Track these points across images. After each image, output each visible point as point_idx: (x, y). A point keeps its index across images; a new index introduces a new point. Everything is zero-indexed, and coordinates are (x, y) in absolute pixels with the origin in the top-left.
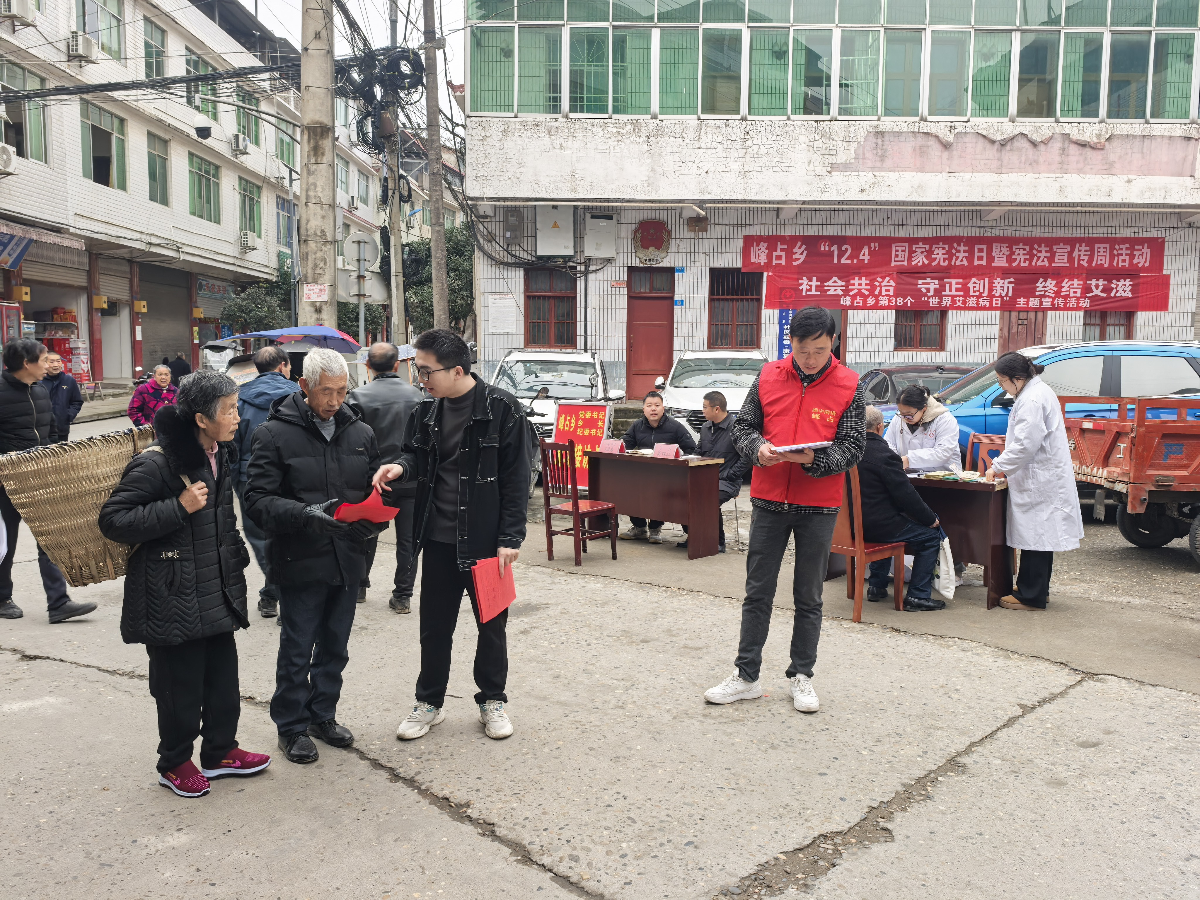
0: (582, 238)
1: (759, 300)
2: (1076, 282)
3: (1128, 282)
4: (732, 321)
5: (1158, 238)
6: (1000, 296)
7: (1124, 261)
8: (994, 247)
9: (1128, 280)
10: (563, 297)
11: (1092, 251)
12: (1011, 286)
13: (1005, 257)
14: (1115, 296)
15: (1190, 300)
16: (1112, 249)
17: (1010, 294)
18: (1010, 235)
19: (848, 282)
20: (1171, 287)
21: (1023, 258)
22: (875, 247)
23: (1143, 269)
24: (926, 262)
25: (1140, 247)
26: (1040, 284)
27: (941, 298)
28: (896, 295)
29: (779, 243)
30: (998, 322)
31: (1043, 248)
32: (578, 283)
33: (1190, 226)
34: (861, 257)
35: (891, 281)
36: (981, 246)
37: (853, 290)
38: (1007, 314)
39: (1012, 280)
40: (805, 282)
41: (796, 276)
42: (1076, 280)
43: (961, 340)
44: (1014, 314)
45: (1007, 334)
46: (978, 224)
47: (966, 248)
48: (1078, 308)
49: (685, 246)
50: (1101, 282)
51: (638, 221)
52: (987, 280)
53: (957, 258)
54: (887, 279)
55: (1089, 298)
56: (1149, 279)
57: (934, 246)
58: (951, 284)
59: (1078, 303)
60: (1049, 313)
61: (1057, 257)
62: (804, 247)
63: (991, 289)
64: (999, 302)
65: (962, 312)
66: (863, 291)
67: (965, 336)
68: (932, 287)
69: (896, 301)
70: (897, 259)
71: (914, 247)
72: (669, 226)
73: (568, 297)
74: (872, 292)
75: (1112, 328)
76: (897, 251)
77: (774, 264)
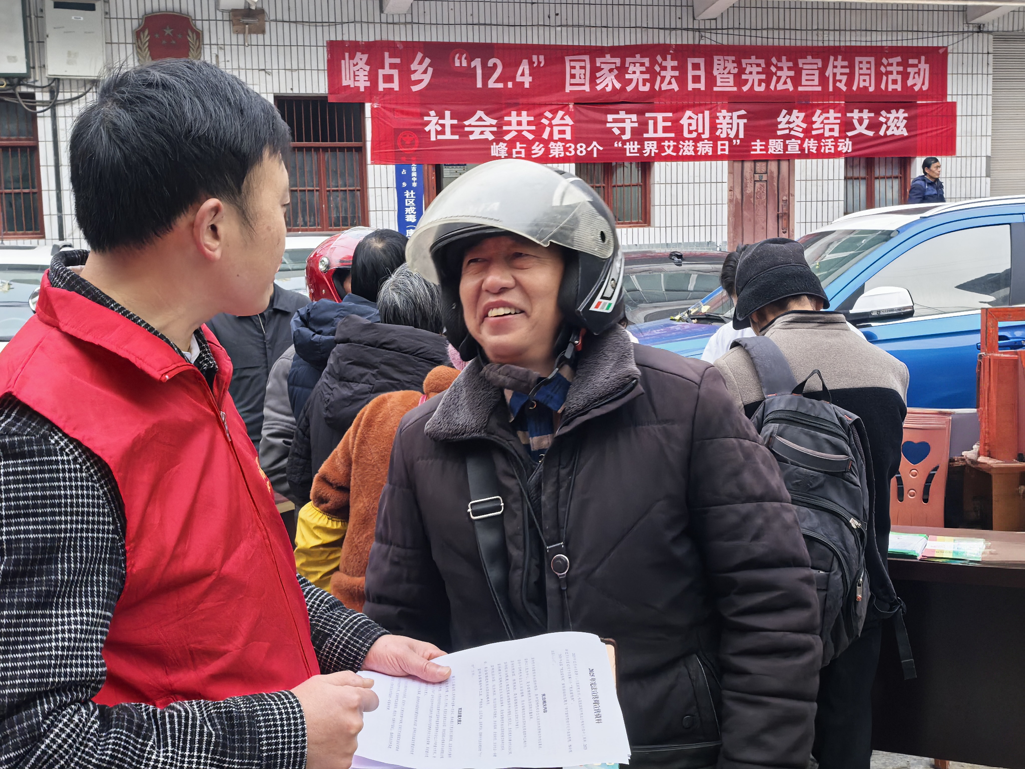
0: (41, 42)
1: (361, 150)
2: (832, 114)
3: (902, 114)
4: (319, 184)
5: (938, 48)
6: (728, 139)
7: (895, 82)
8: (716, 62)
9: (901, 111)
10: (14, 149)
11: (851, 67)
12: (742, 122)
13: (731, 77)
14: (885, 135)
15: (984, 138)
16: (878, 64)
17: (741, 135)
18: (736, 43)
19: (500, 118)
20: (959, 119)
21: (757, 78)
22: (539, 63)
23: (922, 94)
24: (618, 86)
25: (915, 61)
26: (782, 119)
27: (642, 142)
28: (575, 140)
29: (387, 54)
30: (726, 179)
31: (785, 64)
32: (40, 122)
33: (980, 29)
34: (519, 79)
35: (567, 117)
36: (696, 60)
37: (509, 132)
38: (738, 165)
39: (743, 112)
40: (432, 118)
41: (418, 110)
42: (831, 111)
43: (674, 208)
44: (748, 166)
45: (739, 197)
46: (690, 26)
47: (675, 63)
48: (837, 154)
49: (228, 58)
50: (866, 114)
51: (141, 13)
52: (707, 113)
53: (663, 78)
54: (561, 113)
55: (851, 138)
56: (930, 109)
57: (628, 60)
58: (655, 119)
59: (836, 146)
60: (797, 161)
61: (804, 77)
62: (427, 61)
63: (714, 127)
64: (727, 147)
65: (674, 164)
66: (525, 134)
67: (680, 202)
68: (628, 126)
69: (576, 149)
70: (573, 81)
71: (598, 61)
72: (199, 24)
73: (23, 149)
74: (538, 133)
75: (882, 182)
76: (574, 68)
77: (381, 89)
